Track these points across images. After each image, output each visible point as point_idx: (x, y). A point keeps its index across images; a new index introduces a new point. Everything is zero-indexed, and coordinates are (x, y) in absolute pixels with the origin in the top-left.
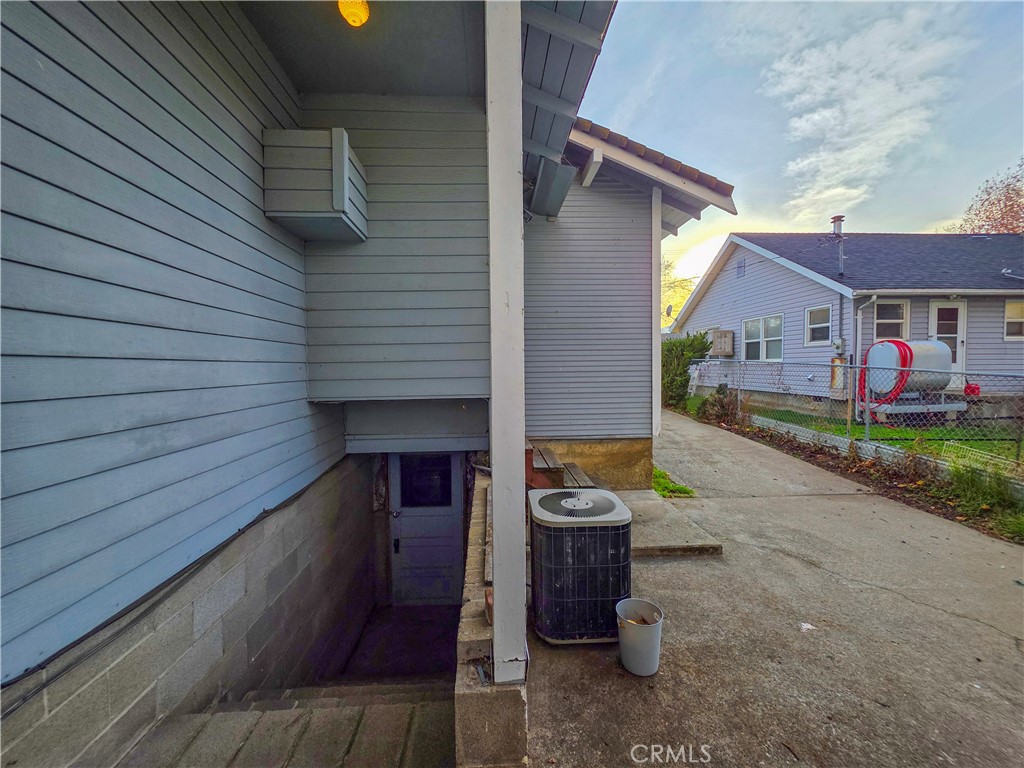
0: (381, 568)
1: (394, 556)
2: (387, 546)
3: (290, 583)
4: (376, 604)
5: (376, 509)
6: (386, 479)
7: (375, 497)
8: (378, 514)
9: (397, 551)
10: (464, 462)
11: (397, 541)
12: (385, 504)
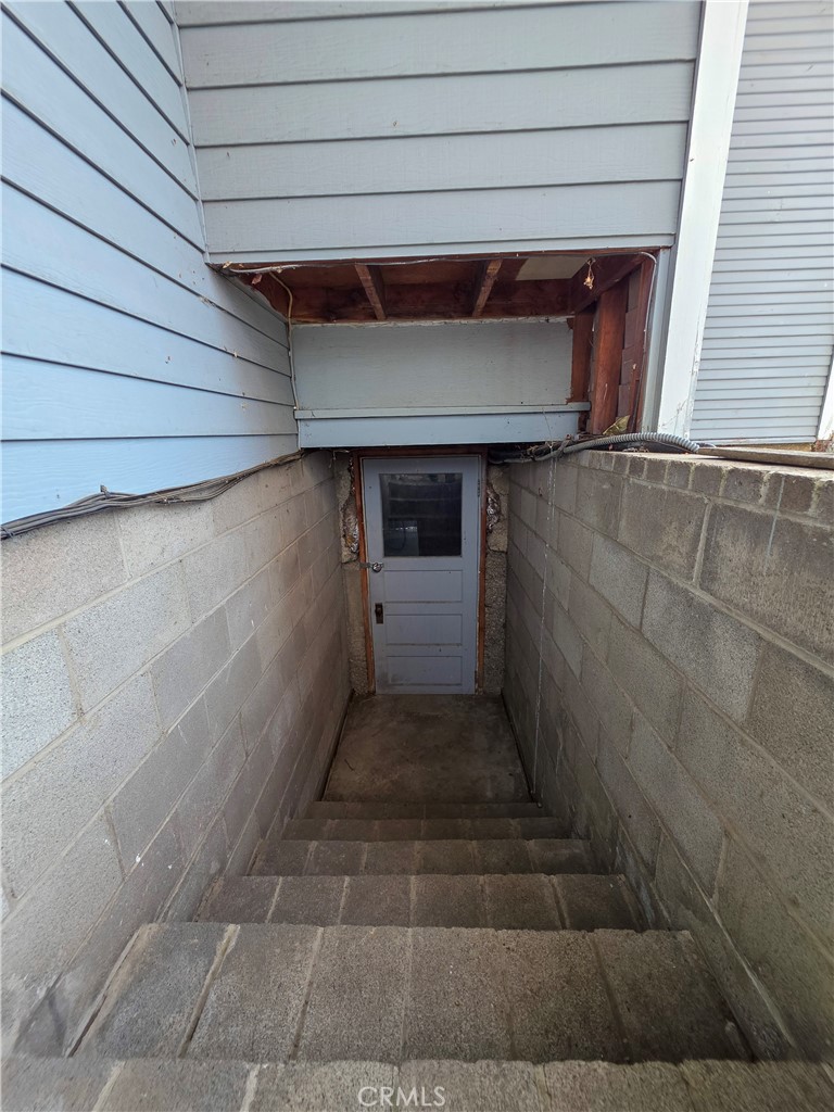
0: (357, 645)
1: (375, 628)
2: (365, 613)
3: (217, 675)
4: (353, 692)
5: (345, 560)
6: (360, 513)
7: (343, 543)
8: (351, 567)
9: (380, 620)
10: (484, 485)
11: (379, 607)
12: (359, 554)
